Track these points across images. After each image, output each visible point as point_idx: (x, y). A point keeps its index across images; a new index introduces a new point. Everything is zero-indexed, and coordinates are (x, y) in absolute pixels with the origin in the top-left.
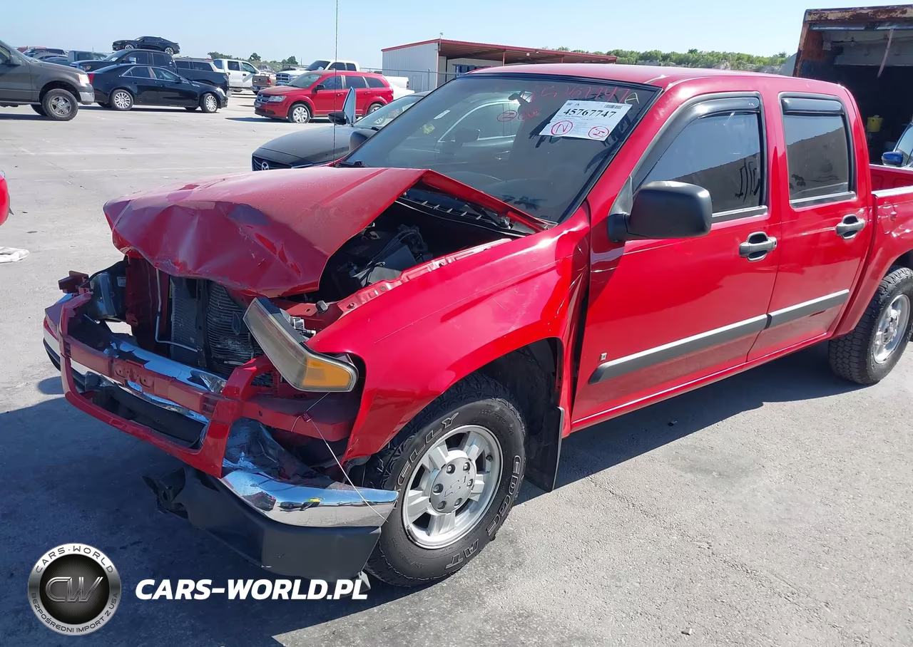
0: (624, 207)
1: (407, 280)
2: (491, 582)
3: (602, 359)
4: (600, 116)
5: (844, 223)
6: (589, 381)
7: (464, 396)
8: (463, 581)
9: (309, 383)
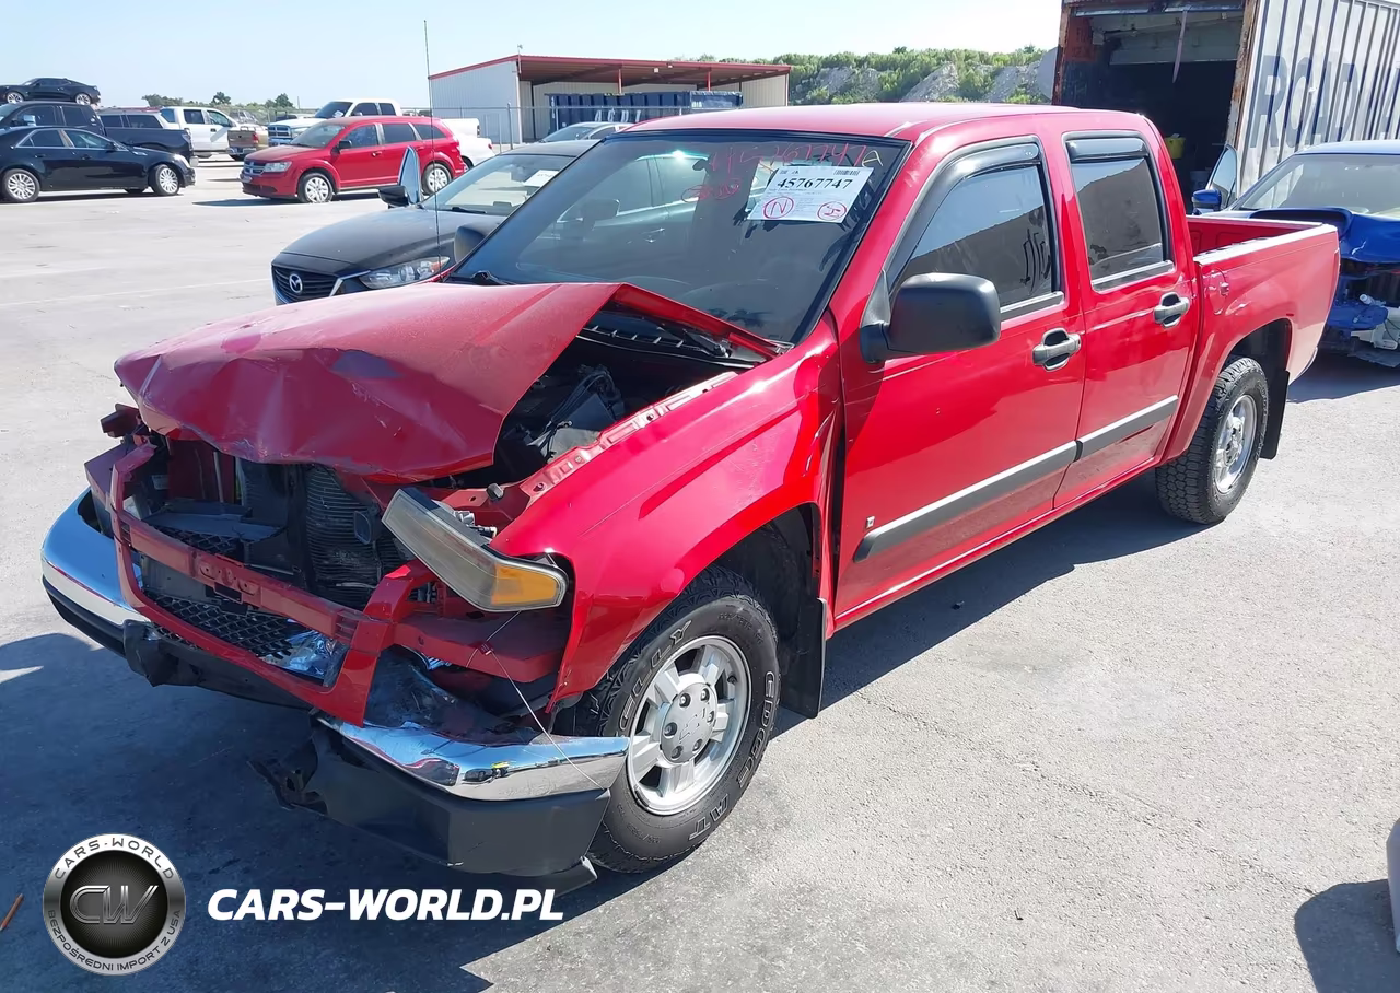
0: (880, 313)
1: (610, 445)
2: (750, 852)
3: (869, 525)
4: (830, 187)
5: (1163, 305)
6: (853, 559)
7: (696, 597)
8: (714, 855)
9: (500, 600)
